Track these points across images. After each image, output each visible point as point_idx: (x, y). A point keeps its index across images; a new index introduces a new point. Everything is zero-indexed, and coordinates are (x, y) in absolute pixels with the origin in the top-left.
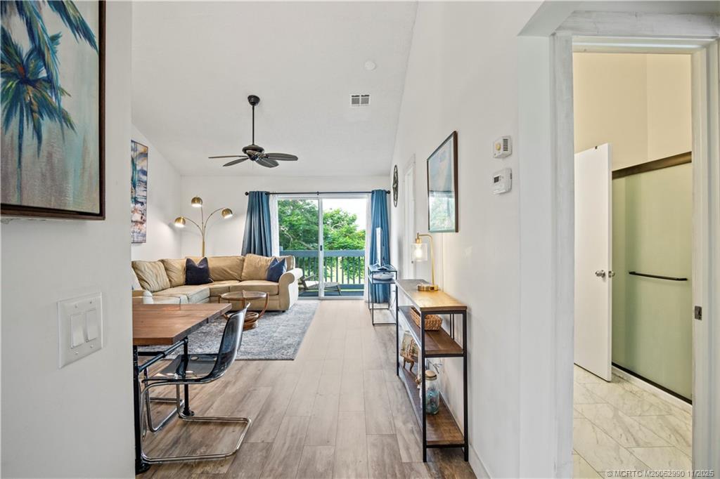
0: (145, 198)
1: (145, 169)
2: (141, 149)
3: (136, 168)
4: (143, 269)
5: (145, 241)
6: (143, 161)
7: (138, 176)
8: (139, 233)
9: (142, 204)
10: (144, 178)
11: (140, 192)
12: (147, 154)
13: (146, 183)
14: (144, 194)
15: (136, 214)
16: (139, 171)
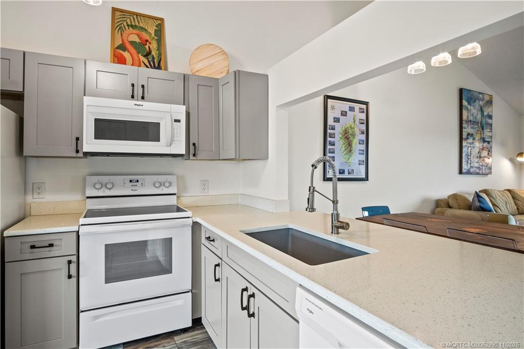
0: (491, 137)
1: (491, 114)
2: (487, 98)
3: (483, 114)
4: (494, 196)
5: (490, 173)
6: (489, 107)
7: (486, 121)
8: (487, 166)
9: (489, 142)
10: (490, 121)
11: (487, 133)
12: (492, 101)
13: (491, 125)
14: (490, 134)
15: (484, 151)
16: (486, 116)
